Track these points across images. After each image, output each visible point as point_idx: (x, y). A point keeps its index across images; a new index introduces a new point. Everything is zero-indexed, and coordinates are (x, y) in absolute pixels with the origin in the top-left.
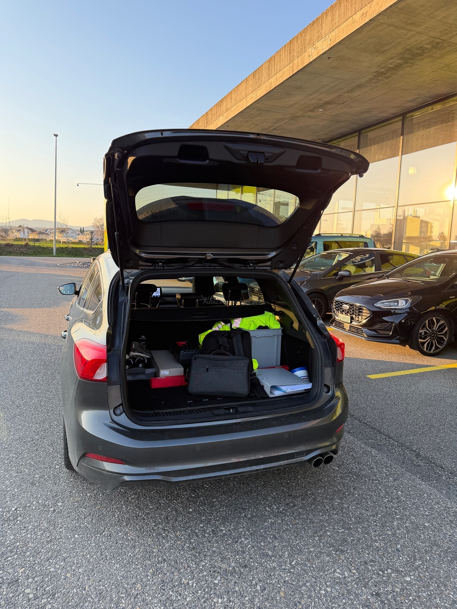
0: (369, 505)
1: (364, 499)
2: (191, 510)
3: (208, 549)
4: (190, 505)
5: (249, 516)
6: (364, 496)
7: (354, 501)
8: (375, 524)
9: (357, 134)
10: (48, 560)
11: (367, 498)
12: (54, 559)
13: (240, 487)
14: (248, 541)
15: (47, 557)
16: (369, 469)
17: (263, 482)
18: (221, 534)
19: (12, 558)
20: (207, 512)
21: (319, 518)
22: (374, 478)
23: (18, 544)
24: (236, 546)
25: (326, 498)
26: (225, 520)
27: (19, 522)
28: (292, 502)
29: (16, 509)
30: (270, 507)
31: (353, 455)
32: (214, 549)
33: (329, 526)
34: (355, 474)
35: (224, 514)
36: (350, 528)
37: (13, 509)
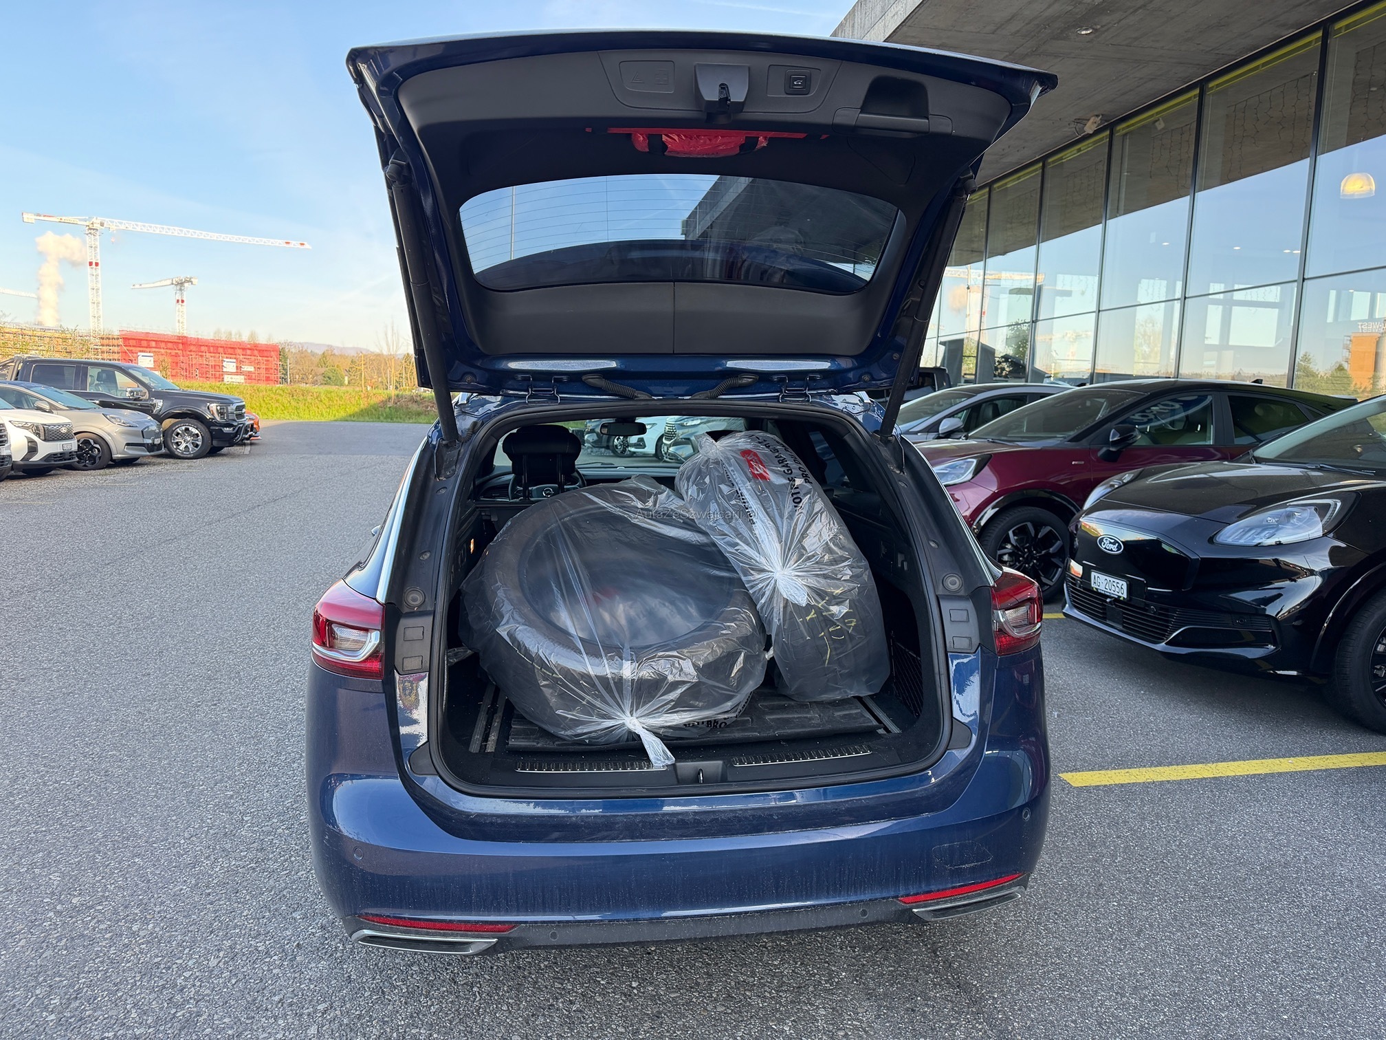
9: (1197, 91)
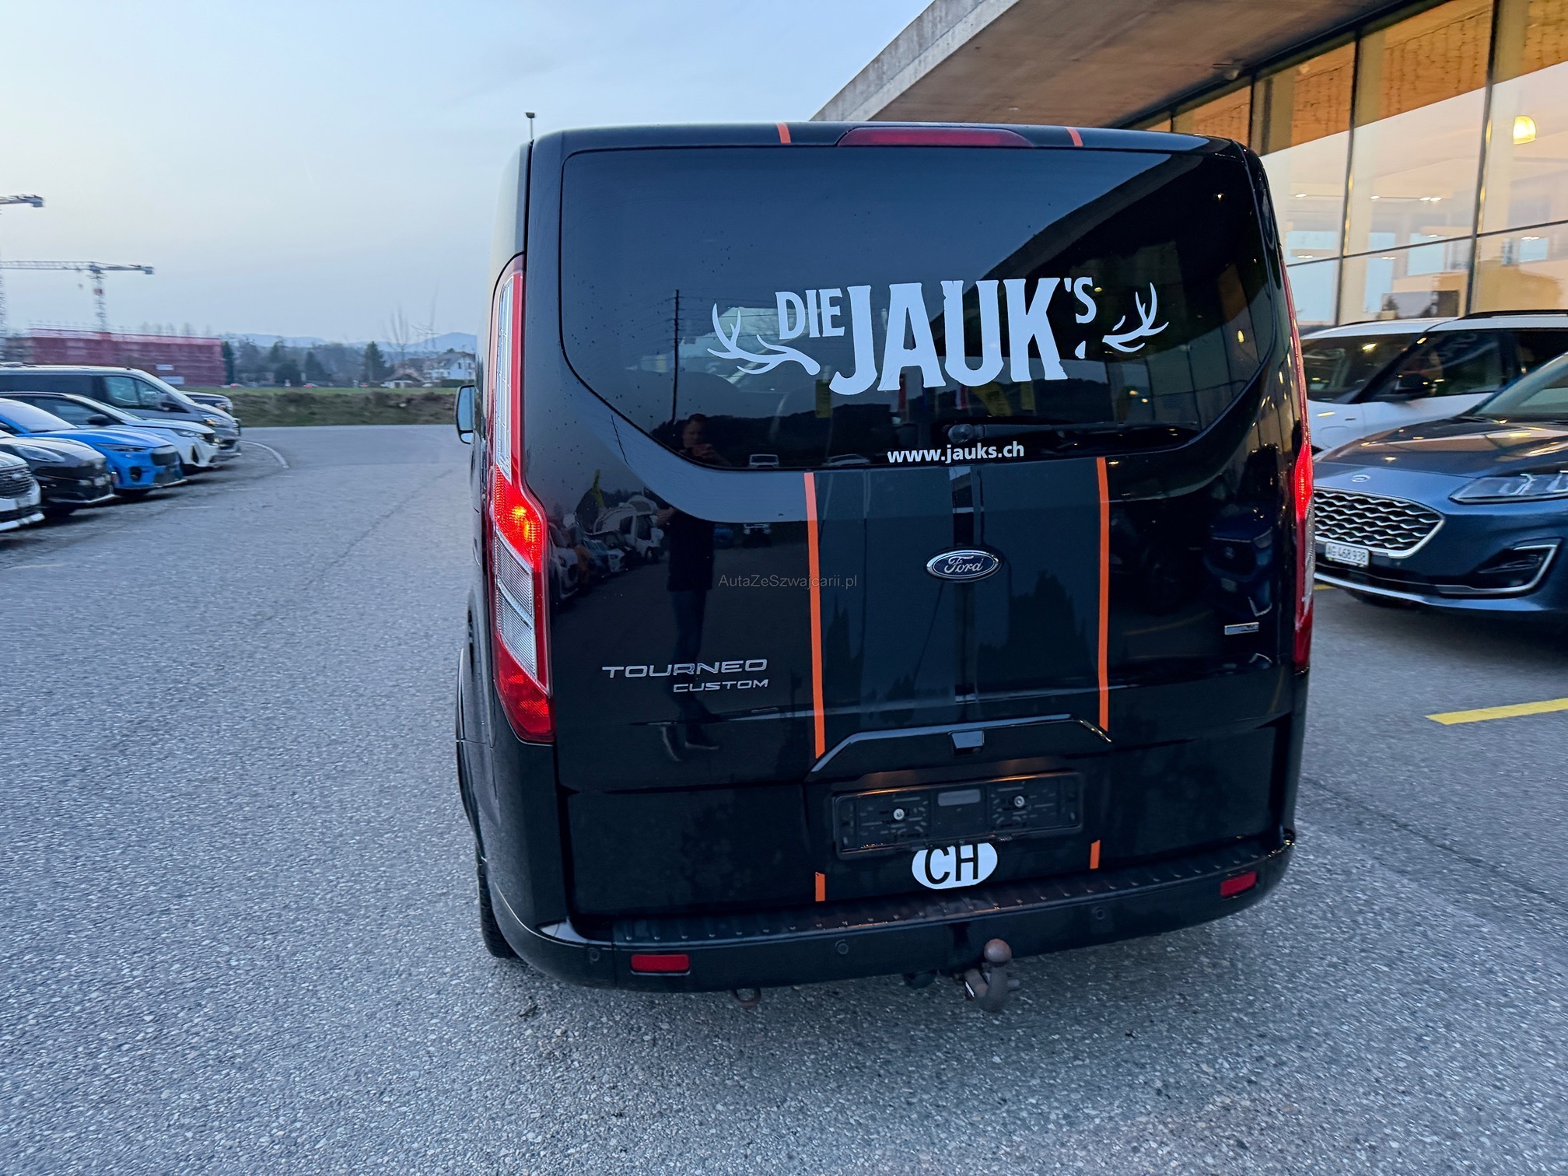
0: (1500, 1073)
1: (1482, 1055)
2: (997, 1059)
3: (1062, 1165)
4: (991, 1045)
5: (1158, 1084)
6: (1480, 1048)
7: (1453, 1059)
8: (1529, 1126)
9: (1354, 34)
10: (664, 1160)
11: (1490, 1054)
12: (677, 1160)
13: (1118, 1007)
14: (1168, 1149)
15: (661, 1154)
16: (1482, 974)
17: (1178, 997)
18: (1092, 1126)
19: (578, 1149)
20: (1041, 1068)
21: (1357, 1100)
22: (1503, 1000)
23: (585, 1117)
24: (1136, 1160)
25: (1369, 1049)
26: (1093, 1090)
27: (576, 1063)
28: (1273, 1055)
29: (565, 1033)
30: (1211, 1063)
31: (1424, 934)
32: (1080, 1164)
33: (1390, 1123)
34: (1443, 985)
35: (1089, 1073)
36: (1457, 1134)
37: (558, 1032)
